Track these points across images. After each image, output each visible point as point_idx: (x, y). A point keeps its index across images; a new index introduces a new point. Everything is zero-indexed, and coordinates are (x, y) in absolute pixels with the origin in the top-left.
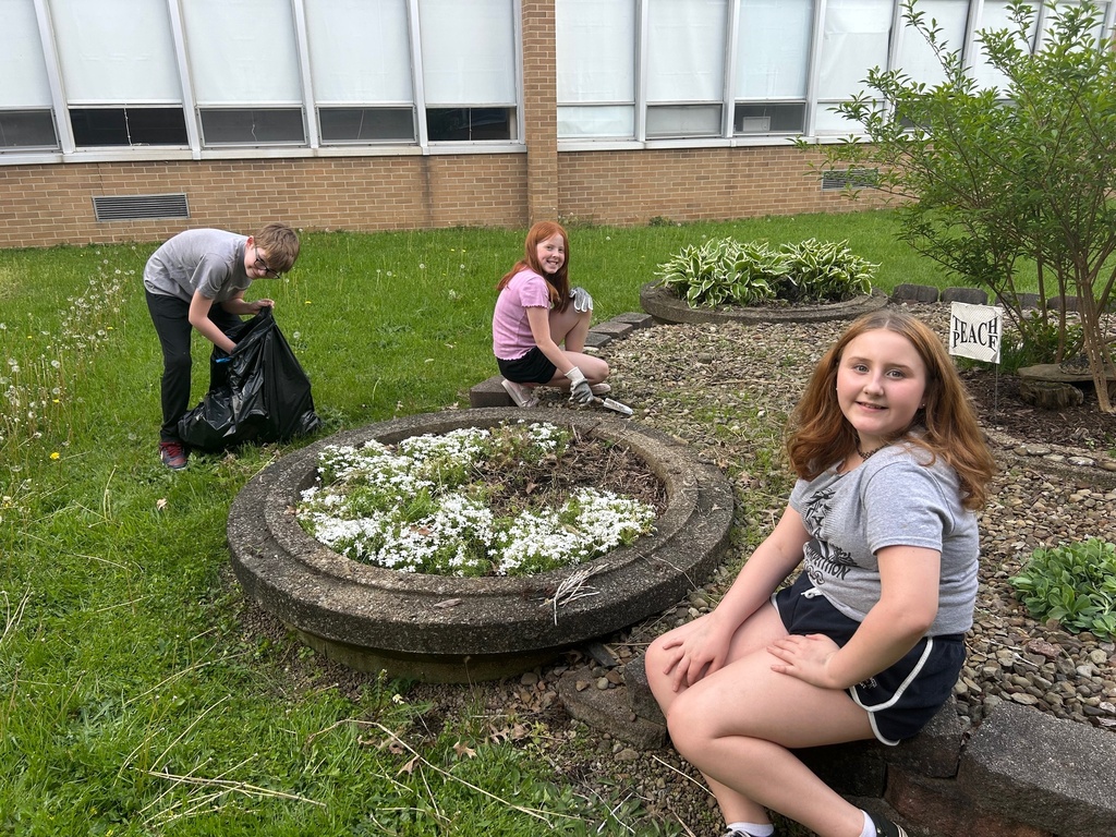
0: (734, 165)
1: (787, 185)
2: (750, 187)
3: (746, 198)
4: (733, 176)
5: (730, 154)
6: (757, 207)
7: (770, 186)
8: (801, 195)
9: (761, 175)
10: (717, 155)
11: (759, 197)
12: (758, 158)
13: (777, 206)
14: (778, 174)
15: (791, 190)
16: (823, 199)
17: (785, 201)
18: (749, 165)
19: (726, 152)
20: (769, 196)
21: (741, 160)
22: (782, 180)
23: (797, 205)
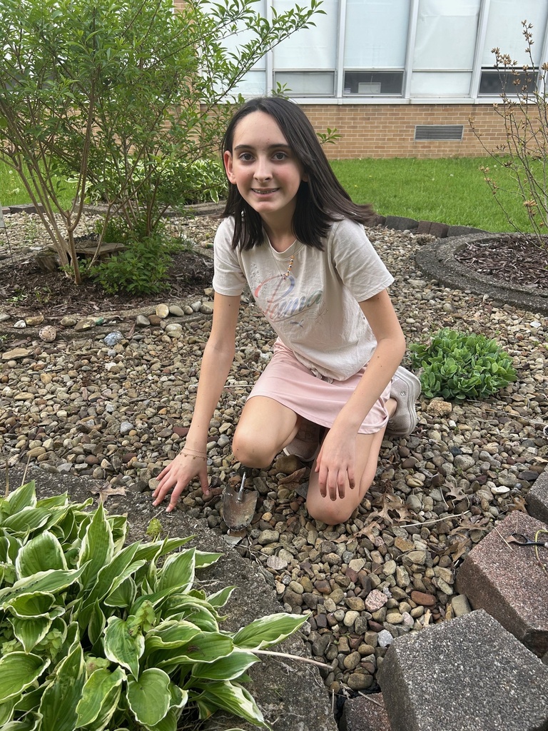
0: (341, 119)
1: (385, 135)
2: (355, 135)
3: (351, 144)
4: (341, 127)
5: (339, 110)
6: (361, 151)
7: (371, 135)
8: (398, 143)
9: (364, 127)
10: (327, 110)
11: (362, 144)
12: (361, 114)
13: (377, 151)
14: (377, 127)
15: (389, 140)
16: (415, 147)
17: (384, 147)
18: (353, 119)
19: (335, 108)
20: (371, 143)
21: (347, 114)
22: (381, 131)
23: (392, 151)
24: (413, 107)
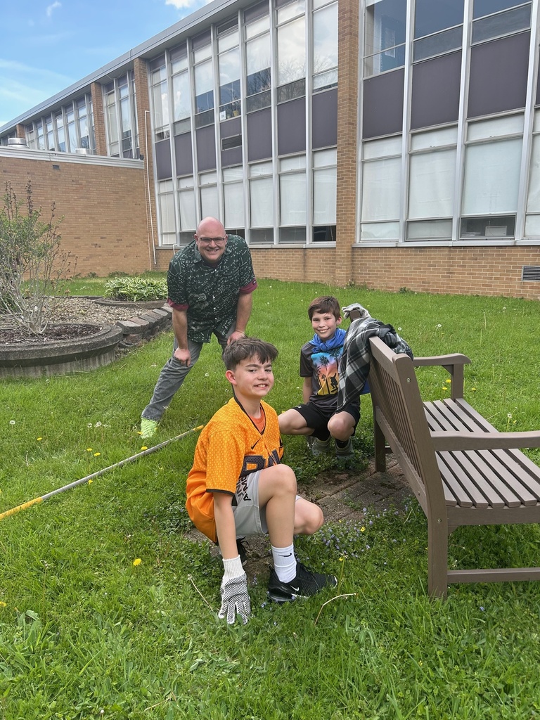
0: (452, 259)
1: (492, 274)
2: (464, 274)
3: (461, 281)
4: (452, 266)
5: (450, 251)
6: (469, 288)
7: (479, 274)
8: (504, 283)
9: (472, 266)
10: (440, 251)
11: (470, 281)
12: (470, 254)
13: (485, 289)
14: (484, 267)
15: (495, 278)
16: (523, 287)
17: (491, 286)
18: (463, 259)
19: (447, 249)
20: (478, 282)
21: (457, 255)
22: (488, 270)
23: (500, 290)
24: (519, 249)
